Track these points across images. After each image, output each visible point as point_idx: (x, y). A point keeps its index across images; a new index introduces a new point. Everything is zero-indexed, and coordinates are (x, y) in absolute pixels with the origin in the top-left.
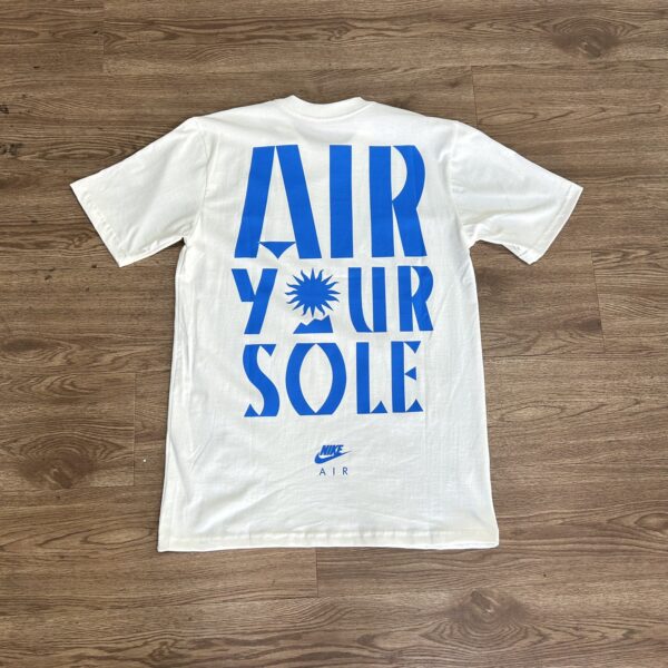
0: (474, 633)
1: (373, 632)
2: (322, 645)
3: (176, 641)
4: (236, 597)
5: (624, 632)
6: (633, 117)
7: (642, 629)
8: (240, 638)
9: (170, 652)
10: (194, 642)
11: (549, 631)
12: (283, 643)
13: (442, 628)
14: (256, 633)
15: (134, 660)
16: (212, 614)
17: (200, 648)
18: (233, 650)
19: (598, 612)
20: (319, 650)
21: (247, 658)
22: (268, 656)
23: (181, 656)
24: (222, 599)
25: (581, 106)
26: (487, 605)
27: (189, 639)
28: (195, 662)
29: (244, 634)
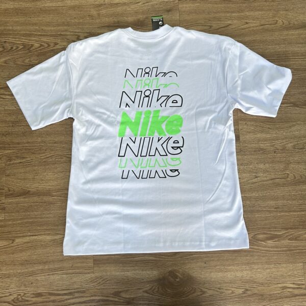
0: (169, 290)
1: (120, 290)
2: (95, 296)
3: (25, 294)
4: (54, 273)
5: (243, 290)
6: (262, 27)
7: (252, 289)
8: (56, 292)
9: (22, 299)
10: (33, 294)
11: (206, 290)
12: (77, 295)
13: (154, 288)
14: (63, 290)
15: (5, 302)
16: (43, 281)
17: (36, 297)
18: (52, 298)
19: (231, 280)
20: (94, 298)
21: (59, 302)
22: (69, 301)
23: (27, 301)
24: (47, 274)
25: (235, 22)
26: (177, 277)
27: (31, 293)
28: (34, 303)
29: (57, 290)
